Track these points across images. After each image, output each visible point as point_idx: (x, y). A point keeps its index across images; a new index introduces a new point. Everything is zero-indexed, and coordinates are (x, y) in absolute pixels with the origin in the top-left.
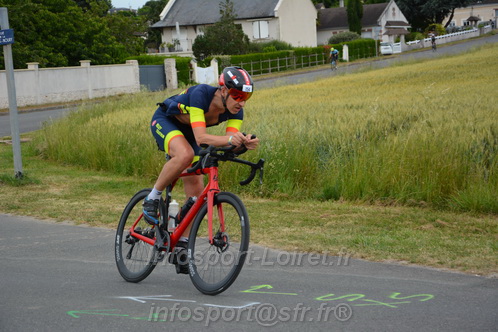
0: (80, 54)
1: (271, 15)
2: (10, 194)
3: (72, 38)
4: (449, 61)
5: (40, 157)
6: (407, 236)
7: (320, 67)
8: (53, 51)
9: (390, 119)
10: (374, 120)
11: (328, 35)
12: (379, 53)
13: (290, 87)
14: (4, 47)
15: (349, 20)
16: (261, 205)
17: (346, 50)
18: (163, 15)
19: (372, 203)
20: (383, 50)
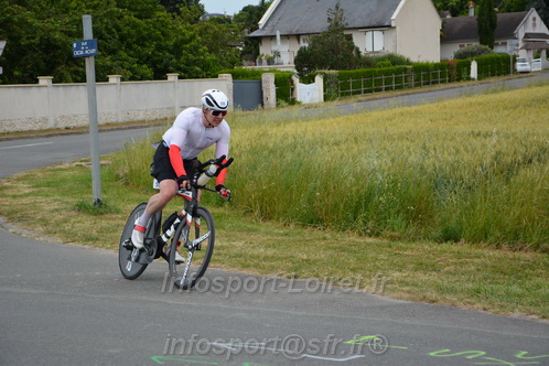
0: (167, 66)
1: (386, 24)
2: (87, 224)
3: (160, 48)
5: (120, 183)
6: (539, 287)
7: (442, 86)
8: (138, 63)
9: (523, 150)
11: (454, 49)
12: (515, 70)
13: (406, 108)
14: (87, 60)
15: (480, 31)
16: (368, 244)
17: (474, 66)
18: (262, 22)
19: (498, 247)
20: (519, 67)
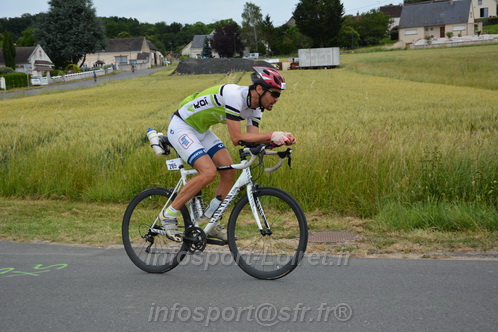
4: (83, 92)
6: (50, 222)
9: (38, 135)
10: (25, 134)
12: (31, 84)
15: (5, 58)
17: (3, 81)
19: (24, 198)
20: (33, 82)
